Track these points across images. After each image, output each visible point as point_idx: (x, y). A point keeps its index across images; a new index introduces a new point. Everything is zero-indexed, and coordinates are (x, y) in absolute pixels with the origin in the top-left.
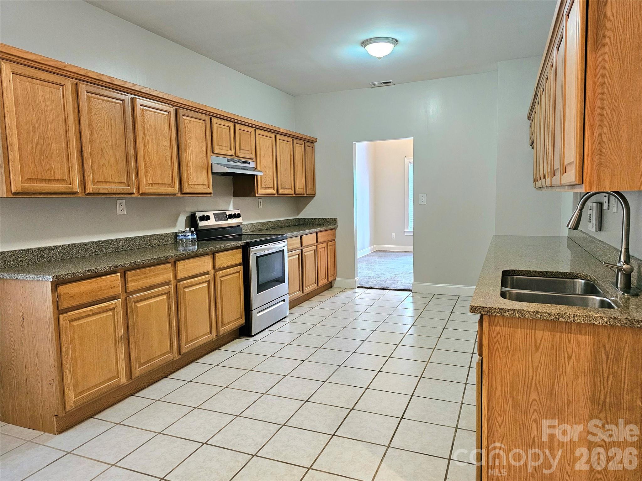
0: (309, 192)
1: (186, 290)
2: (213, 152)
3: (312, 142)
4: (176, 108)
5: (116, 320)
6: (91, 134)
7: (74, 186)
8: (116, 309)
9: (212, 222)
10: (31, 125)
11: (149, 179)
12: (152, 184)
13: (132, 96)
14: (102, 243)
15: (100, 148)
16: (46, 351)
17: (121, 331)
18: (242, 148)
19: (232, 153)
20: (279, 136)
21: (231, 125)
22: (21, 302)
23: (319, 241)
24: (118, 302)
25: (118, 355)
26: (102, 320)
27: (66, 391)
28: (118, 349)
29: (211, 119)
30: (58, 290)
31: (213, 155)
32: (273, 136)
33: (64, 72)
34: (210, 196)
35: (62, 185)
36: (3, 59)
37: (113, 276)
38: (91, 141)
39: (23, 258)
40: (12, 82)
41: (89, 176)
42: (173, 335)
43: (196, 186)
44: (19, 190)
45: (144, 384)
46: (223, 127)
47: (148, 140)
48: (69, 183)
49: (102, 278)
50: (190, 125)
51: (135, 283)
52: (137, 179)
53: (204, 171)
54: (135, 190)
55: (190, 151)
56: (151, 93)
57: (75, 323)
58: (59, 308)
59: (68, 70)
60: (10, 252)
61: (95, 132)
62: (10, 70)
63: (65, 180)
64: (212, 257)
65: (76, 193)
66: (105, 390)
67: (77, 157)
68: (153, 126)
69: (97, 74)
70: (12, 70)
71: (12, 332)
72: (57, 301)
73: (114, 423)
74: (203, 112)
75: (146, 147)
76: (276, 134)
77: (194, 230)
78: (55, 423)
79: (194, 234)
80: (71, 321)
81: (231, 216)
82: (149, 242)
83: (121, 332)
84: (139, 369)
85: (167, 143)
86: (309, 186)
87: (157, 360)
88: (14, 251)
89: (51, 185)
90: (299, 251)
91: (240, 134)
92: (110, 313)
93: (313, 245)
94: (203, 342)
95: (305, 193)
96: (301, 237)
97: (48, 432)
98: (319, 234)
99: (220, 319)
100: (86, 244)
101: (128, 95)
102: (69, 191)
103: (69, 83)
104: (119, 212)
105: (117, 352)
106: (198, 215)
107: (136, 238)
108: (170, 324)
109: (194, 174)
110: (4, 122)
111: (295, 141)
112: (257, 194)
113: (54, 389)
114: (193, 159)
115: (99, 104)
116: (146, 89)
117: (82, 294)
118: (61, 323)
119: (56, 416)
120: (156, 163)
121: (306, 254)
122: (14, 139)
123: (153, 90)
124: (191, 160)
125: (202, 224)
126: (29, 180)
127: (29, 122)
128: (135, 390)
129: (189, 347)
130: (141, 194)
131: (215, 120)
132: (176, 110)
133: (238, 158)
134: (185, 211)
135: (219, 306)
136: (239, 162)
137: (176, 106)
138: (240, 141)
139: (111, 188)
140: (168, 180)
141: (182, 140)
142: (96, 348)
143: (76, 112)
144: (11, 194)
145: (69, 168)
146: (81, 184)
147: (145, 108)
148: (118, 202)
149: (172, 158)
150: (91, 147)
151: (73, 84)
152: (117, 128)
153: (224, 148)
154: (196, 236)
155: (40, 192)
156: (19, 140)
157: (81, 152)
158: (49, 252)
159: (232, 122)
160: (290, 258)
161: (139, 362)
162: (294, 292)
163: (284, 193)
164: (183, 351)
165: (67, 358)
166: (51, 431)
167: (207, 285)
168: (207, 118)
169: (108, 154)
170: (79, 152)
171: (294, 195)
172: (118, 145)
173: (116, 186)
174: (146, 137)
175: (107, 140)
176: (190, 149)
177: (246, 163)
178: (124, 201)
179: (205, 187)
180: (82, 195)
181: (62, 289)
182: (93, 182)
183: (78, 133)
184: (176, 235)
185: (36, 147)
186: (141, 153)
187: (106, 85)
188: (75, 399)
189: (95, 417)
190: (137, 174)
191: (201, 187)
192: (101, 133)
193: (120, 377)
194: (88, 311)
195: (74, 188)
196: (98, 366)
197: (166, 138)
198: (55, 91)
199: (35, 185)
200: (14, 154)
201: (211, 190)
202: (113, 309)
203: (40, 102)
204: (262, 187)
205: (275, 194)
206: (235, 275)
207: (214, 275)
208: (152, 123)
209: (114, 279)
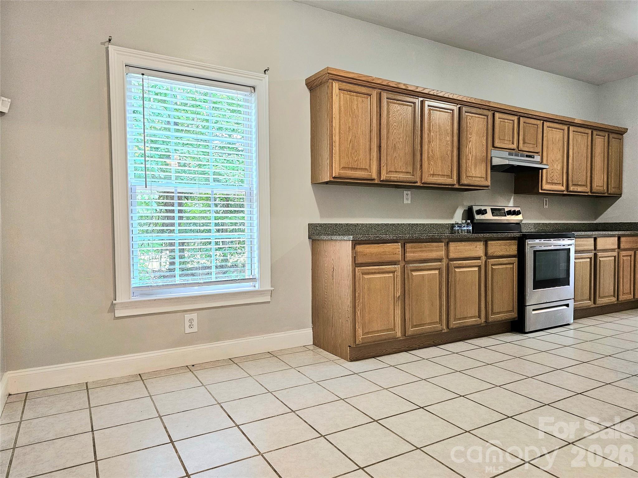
0: (612, 190)
1: (457, 270)
2: (493, 146)
3: (620, 133)
4: (460, 106)
5: (396, 282)
6: (388, 132)
7: (372, 174)
8: (396, 272)
9: (489, 216)
10: (347, 127)
11: (431, 170)
12: (433, 175)
13: (422, 99)
14: (390, 226)
15: (394, 144)
16: (346, 295)
17: (399, 292)
18: (527, 141)
19: (515, 146)
20: (572, 128)
21: (515, 118)
22: (333, 258)
23: (622, 246)
24: (398, 267)
25: (396, 312)
26: (385, 279)
27: (357, 328)
28: (396, 307)
29: (494, 114)
30: (356, 248)
31: (493, 149)
32: (566, 128)
33: (372, 84)
34: (487, 188)
35: (364, 173)
36: (334, 80)
37: (395, 245)
38: (388, 138)
39: (336, 230)
40: (338, 96)
41: (384, 166)
42: (442, 308)
43: (474, 179)
44: (337, 175)
45: (417, 346)
46: (506, 121)
47: (432, 136)
48: (369, 171)
49: (387, 244)
50: (472, 120)
51: (412, 255)
52: (421, 170)
53: (483, 164)
54: (418, 180)
55: (470, 145)
56: (438, 95)
57: (366, 277)
58: (356, 262)
59: (375, 82)
60: (329, 224)
61: (390, 131)
62: (338, 87)
63: (367, 169)
64: (485, 244)
65: (373, 180)
66: (384, 337)
67: (377, 151)
68: (437, 124)
69: (395, 83)
70: (339, 87)
71: (326, 280)
72: (355, 257)
73: (389, 365)
74: (486, 107)
75: (430, 142)
76: (568, 126)
77: (470, 222)
78: (349, 352)
79: (470, 226)
80: (363, 274)
81: (510, 213)
82: (428, 229)
83: (399, 294)
84: (412, 329)
85: (449, 138)
86: (613, 184)
87: (427, 327)
88: (331, 224)
89: (357, 173)
90: (591, 255)
91: (524, 127)
92: (391, 275)
93: (613, 250)
94: (471, 323)
95: (606, 191)
96: (595, 239)
97: (344, 359)
98: (623, 239)
99: (490, 306)
100: (378, 225)
101: (418, 99)
102: (369, 177)
103: (374, 93)
104: (405, 202)
105: (395, 309)
106: (475, 208)
107: (417, 224)
108: (440, 297)
109: (473, 167)
110: (331, 125)
111: (595, 133)
112: (542, 189)
113: (349, 325)
114: (473, 152)
115: (395, 107)
116: (433, 92)
117: (372, 254)
118: (356, 273)
119: (349, 346)
120: (438, 156)
121: (601, 259)
122: (336, 138)
123: (440, 92)
124: (470, 154)
125: (478, 217)
126: (344, 168)
127: (347, 125)
128: (408, 347)
129: (457, 323)
130: (423, 183)
131: (497, 115)
132: (459, 108)
133: (521, 152)
134: (463, 205)
135: (489, 293)
136: (522, 156)
137: (460, 104)
138: (524, 135)
139: (399, 177)
140: (447, 172)
141: (464, 135)
142: (380, 301)
143: (379, 115)
144: (332, 178)
145: (370, 160)
146: (378, 173)
147: (432, 108)
148: (405, 192)
149: (452, 152)
150: (387, 143)
151: (378, 93)
152: (408, 126)
153: (506, 142)
154: (471, 227)
155: (350, 177)
156: (340, 138)
157: (380, 147)
158: (353, 228)
159: (517, 115)
160: (577, 261)
161: (412, 323)
162: (582, 300)
163: (576, 190)
164: (451, 326)
165: (359, 301)
166: (345, 359)
167: (477, 269)
168: (490, 114)
169: (399, 148)
170: (378, 147)
171: (590, 194)
172: (407, 141)
173: (403, 175)
174: (431, 133)
175: (399, 137)
176: (471, 143)
177: (530, 156)
178: (409, 193)
179: (482, 179)
180: (378, 181)
181: (359, 248)
182: (387, 171)
183: (378, 132)
184: (453, 226)
185: (350, 144)
186: (425, 147)
187: (402, 92)
188: (363, 337)
189: (376, 358)
190: (421, 166)
191: (478, 179)
192: (395, 131)
193: (396, 330)
194: (375, 269)
195: (373, 175)
196: (380, 316)
197: (448, 134)
198: (365, 100)
199: (347, 172)
200: (336, 149)
201: (488, 183)
202: (393, 272)
203: (355, 109)
204: (547, 183)
205: (563, 191)
206: (508, 266)
207: (486, 262)
208: (437, 122)
209: (396, 247)
